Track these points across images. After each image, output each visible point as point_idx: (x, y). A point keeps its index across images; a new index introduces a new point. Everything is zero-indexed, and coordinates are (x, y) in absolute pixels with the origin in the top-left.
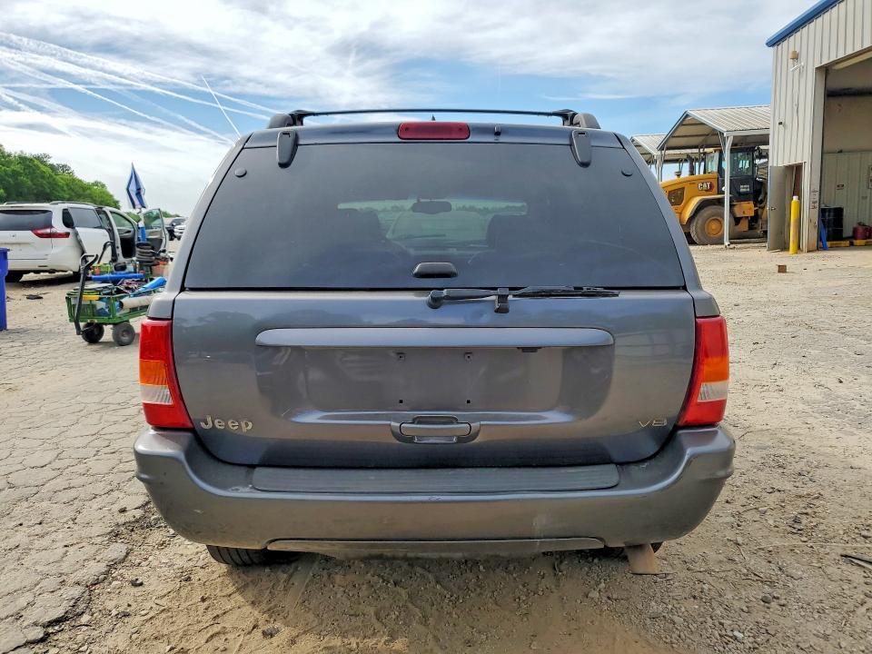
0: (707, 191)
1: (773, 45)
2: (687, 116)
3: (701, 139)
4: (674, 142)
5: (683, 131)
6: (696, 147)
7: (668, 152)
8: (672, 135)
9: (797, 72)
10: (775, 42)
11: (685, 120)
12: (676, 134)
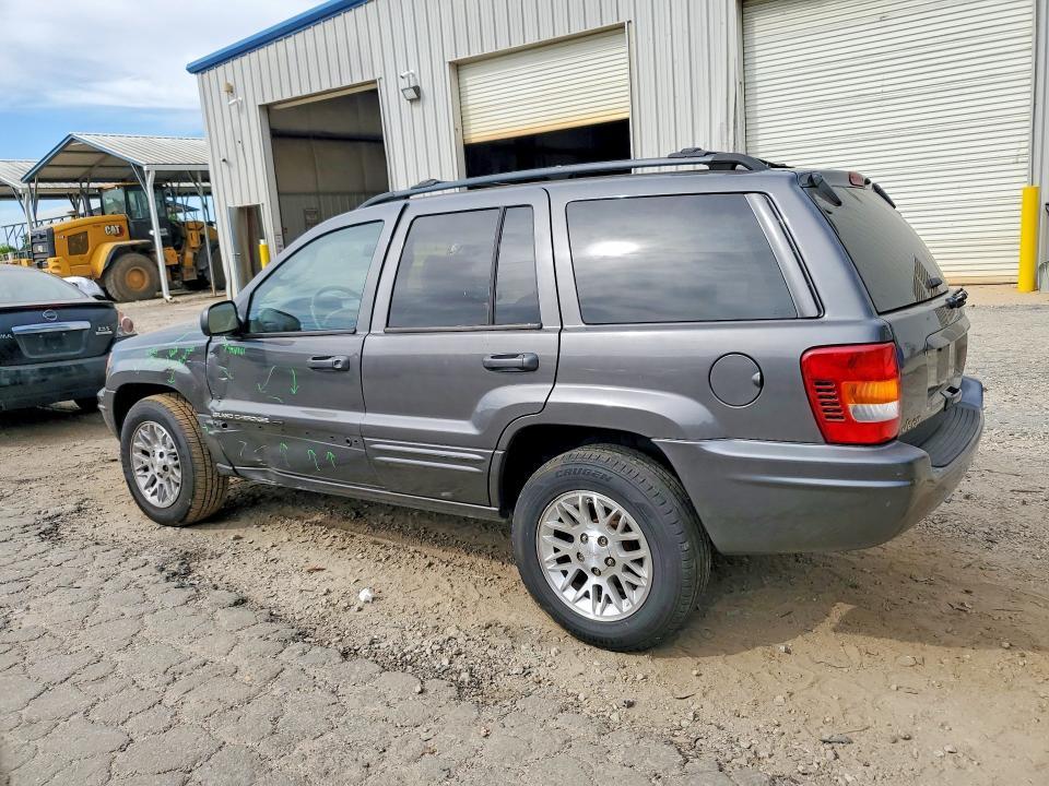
0: (117, 235)
1: (196, 72)
2: (73, 140)
3: (84, 170)
4: (48, 172)
5: (63, 159)
6: (75, 180)
7: (41, 185)
8: (47, 163)
9: (234, 108)
10: (199, 68)
11: (68, 146)
12: (53, 162)
